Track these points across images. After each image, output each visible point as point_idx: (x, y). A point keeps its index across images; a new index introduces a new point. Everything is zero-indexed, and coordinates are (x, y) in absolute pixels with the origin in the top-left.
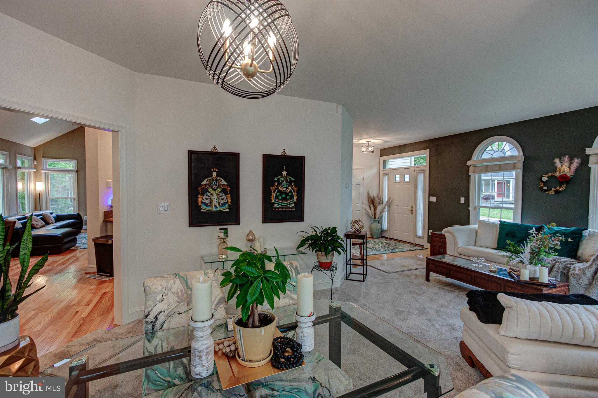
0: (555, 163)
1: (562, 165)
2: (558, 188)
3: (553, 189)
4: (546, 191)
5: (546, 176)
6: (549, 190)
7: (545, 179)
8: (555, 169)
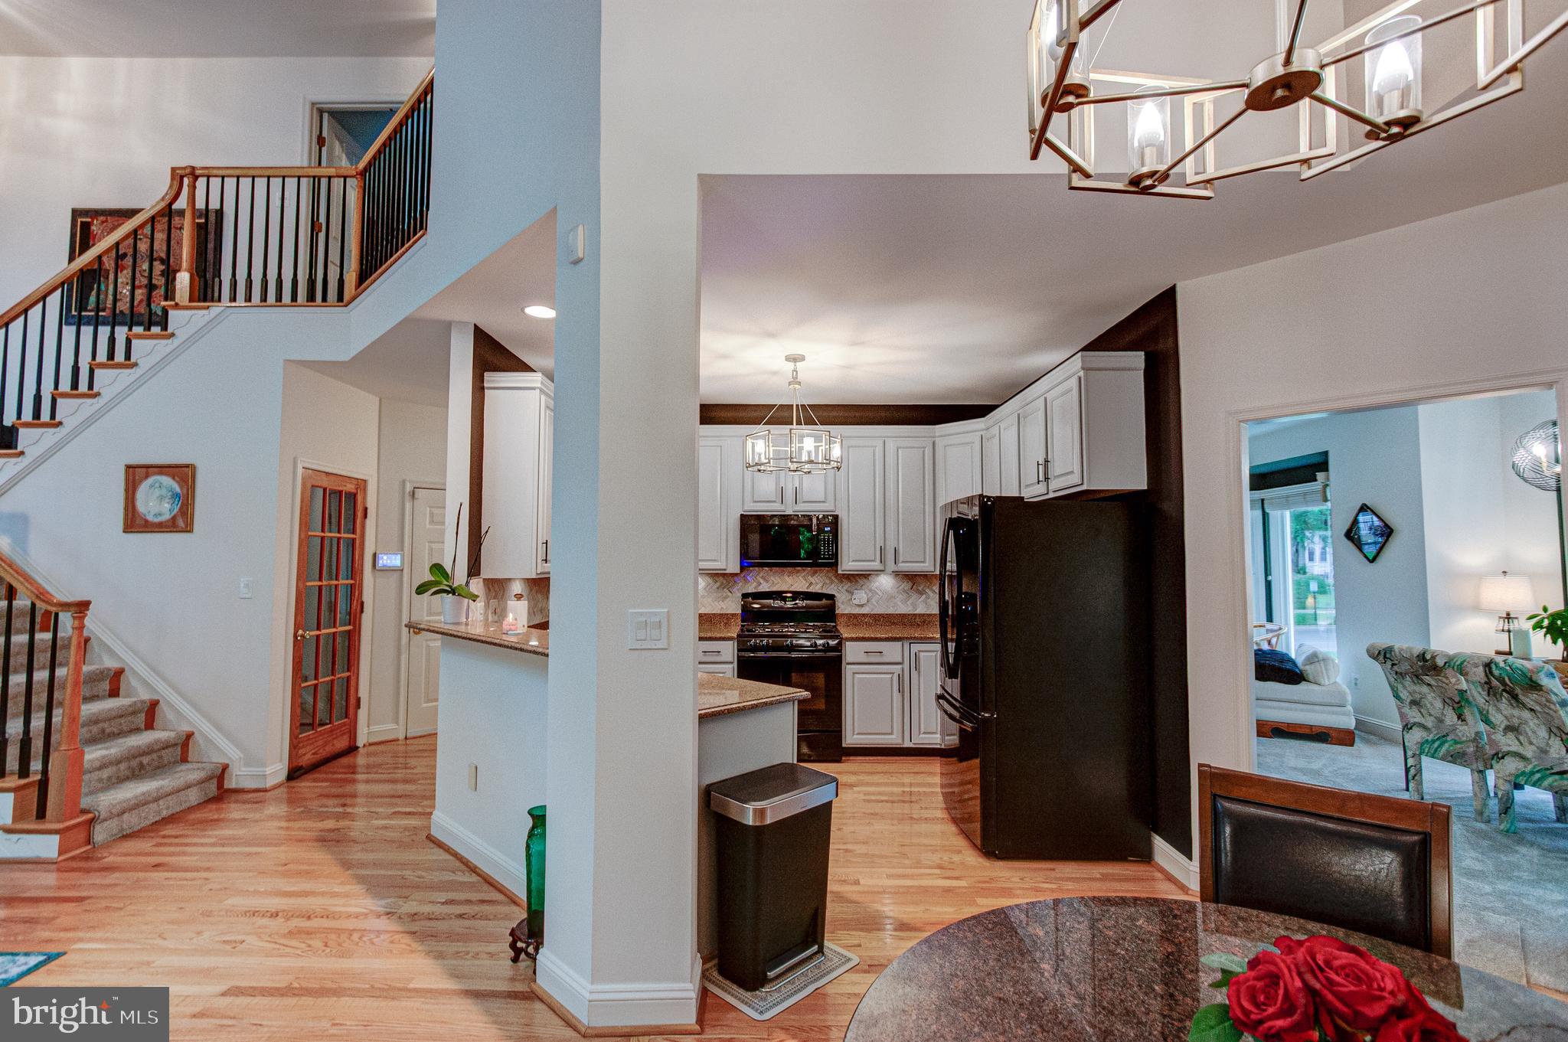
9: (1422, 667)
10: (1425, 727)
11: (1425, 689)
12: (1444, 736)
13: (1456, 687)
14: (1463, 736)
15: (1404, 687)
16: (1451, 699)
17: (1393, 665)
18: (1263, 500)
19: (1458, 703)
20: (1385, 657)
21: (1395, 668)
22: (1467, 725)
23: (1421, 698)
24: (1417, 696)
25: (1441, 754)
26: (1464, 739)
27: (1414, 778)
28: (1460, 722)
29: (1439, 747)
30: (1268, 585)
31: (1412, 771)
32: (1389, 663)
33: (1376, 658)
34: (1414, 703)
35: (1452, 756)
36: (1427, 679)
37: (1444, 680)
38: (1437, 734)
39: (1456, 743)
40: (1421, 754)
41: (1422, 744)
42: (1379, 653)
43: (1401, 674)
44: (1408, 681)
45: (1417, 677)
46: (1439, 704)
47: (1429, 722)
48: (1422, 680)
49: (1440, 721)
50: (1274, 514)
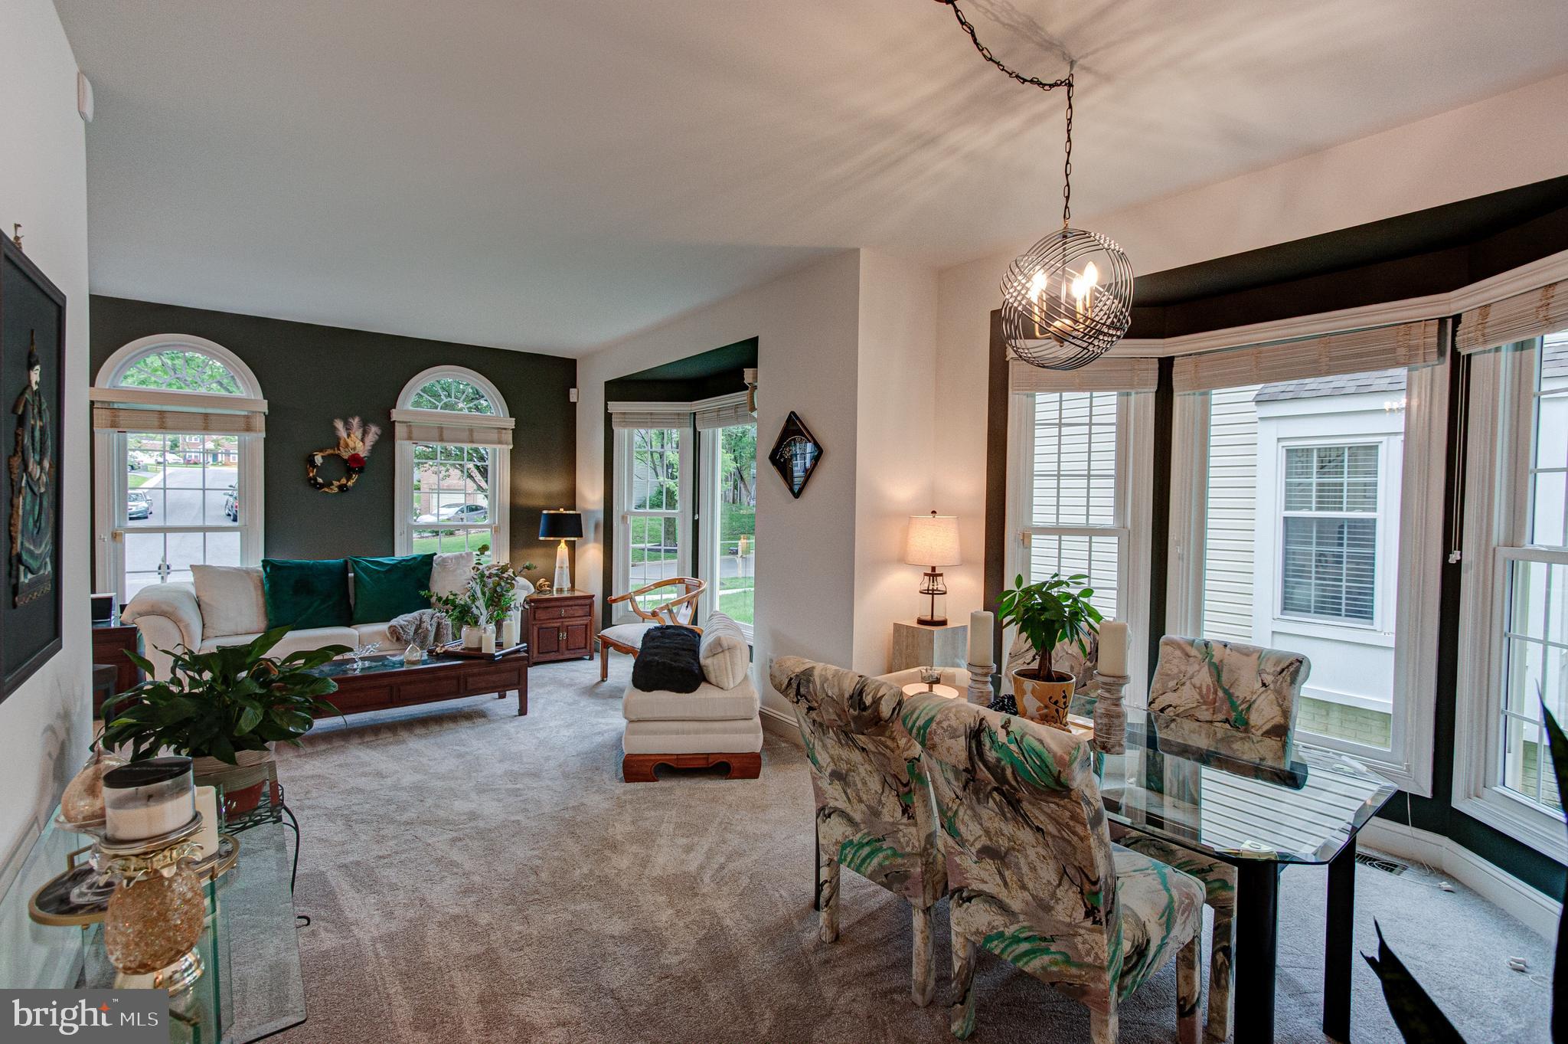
0: (335, 429)
1: (349, 435)
2: (344, 481)
3: (336, 483)
4: (322, 486)
5: (322, 454)
6: (329, 484)
7: (318, 459)
8: (336, 442)
9: (855, 718)
10: (850, 820)
11: (856, 756)
12: (879, 840)
13: (906, 755)
14: (908, 845)
15: (824, 746)
16: (895, 776)
17: (810, 709)
18: (695, 414)
19: (905, 785)
20: (798, 693)
21: (813, 714)
22: (916, 825)
23: (849, 770)
24: (844, 767)
25: (870, 869)
26: (908, 849)
27: (828, 902)
28: (905, 820)
29: (868, 856)
30: (696, 524)
31: (826, 891)
32: (804, 705)
33: (784, 692)
34: (837, 776)
35: (886, 876)
36: (861, 739)
37: (889, 743)
38: (869, 834)
39: (895, 854)
40: (840, 861)
41: (844, 847)
42: (789, 684)
43: (821, 725)
44: (831, 739)
45: (846, 735)
46: (875, 784)
47: (858, 814)
48: (853, 740)
49: (875, 813)
50: (706, 433)
